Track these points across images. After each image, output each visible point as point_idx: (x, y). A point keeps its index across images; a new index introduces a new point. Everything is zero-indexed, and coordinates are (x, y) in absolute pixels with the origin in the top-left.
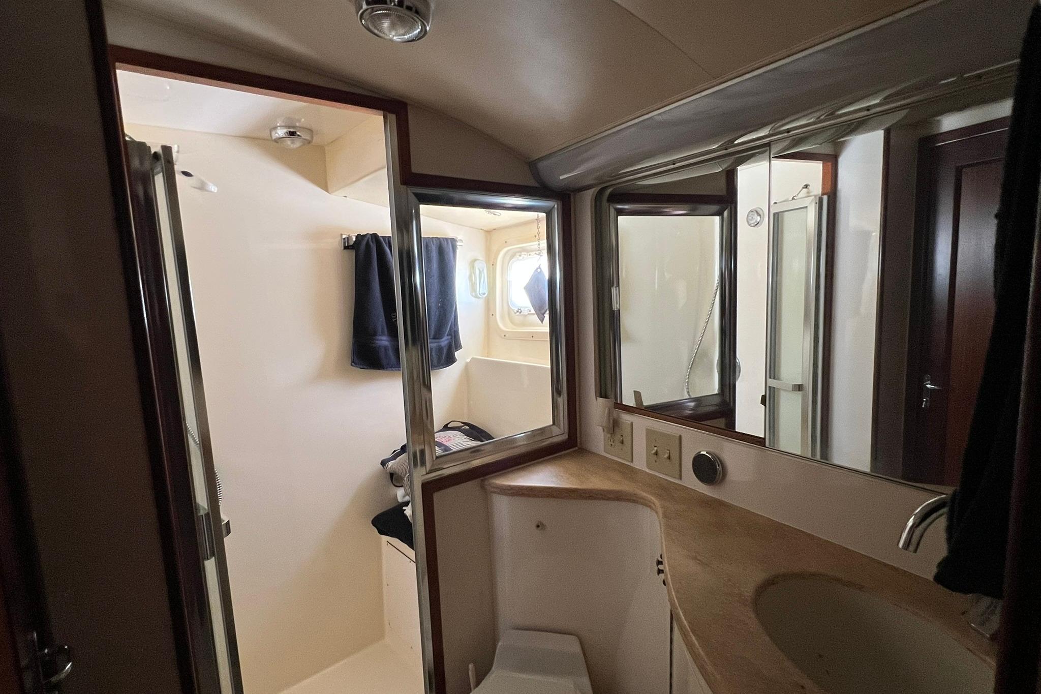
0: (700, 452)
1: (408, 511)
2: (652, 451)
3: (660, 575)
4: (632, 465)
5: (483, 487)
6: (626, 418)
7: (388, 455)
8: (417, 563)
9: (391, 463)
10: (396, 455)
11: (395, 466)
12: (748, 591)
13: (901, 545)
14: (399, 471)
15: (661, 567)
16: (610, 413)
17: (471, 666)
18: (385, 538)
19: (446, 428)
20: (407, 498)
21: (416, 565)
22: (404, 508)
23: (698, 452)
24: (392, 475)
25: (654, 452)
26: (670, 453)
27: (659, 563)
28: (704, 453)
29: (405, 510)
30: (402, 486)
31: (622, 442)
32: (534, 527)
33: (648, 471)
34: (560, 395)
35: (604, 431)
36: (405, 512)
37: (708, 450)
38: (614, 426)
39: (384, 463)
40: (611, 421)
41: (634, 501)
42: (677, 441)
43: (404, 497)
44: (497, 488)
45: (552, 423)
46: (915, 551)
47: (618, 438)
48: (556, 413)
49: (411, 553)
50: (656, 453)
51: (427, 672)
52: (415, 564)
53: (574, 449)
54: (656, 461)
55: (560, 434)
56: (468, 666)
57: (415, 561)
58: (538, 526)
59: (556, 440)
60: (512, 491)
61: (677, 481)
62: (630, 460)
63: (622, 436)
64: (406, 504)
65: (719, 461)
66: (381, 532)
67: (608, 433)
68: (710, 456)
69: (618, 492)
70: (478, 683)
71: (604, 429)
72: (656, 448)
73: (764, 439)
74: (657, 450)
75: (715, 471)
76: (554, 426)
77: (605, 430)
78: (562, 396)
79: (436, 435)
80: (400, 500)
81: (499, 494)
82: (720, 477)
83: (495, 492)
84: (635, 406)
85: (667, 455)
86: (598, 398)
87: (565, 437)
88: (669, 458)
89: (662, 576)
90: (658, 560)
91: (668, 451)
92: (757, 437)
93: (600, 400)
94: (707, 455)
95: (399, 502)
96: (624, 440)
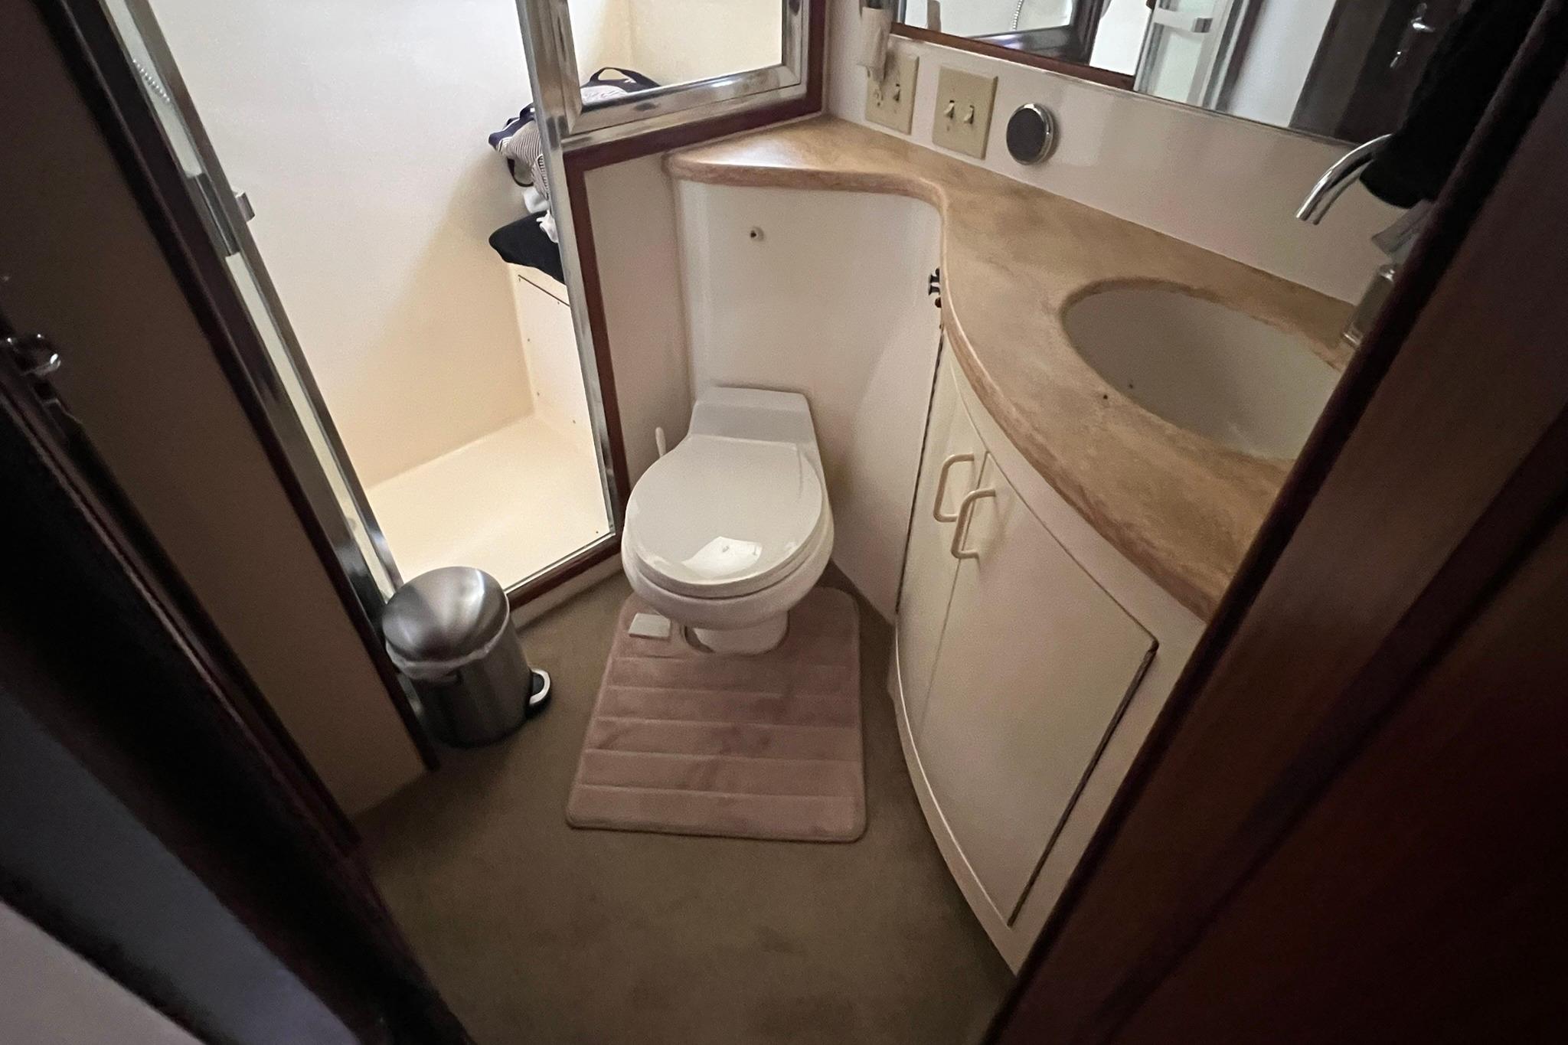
0: (1023, 106)
1: (546, 224)
2: (945, 109)
3: (933, 294)
4: (907, 138)
5: (665, 170)
6: (910, 49)
7: (500, 127)
8: (571, 305)
9: (506, 141)
10: (513, 127)
11: (513, 146)
12: (1058, 299)
13: (1298, 216)
14: (522, 153)
15: (935, 284)
16: (882, 38)
17: (658, 431)
18: (513, 267)
19: (595, 80)
20: (543, 205)
21: (571, 309)
22: (538, 220)
23: (1020, 106)
24: (511, 163)
25: (948, 111)
26: (973, 112)
27: (932, 279)
28: (1030, 106)
29: (541, 222)
30: (531, 185)
31: (897, 98)
32: (748, 237)
33: (932, 147)
34: (796, 11)
35: (869, 75)
36: (541, 225)
37: (1040, 102)
38: (886, 67)
39: (494, 140)
40: (883, 53)
41: (906, 193)
42: (990, 88)
43: (537, 202)
44: (690, 169)
45: (780, 62)
46: (1317, 222)
47: (892, 89)
48: (788, 45)
49: (559, 289)
50: (951, 115)
51: (599, 440)
52: (569, 308)
53: (814, 115)
54: (948, 129)
55: (792, 86)
56: (654, 430)
57: (568, 303)
58: (753, 235)
59: (786, 94)
60: (710, 176)
61: (976, 162)
62: (906, 129)
63: (898, 85)
64: (543, 214)
65: (1052, 123)
66: (508, 258)
67: (877, 78)
68: (1039, 113)
69: (882, 177)
70: (670, 447)
71: (869, 73)
72: (952, 105)
73: (1133, 78)
74: (953, 108)
75: (1041, 138)
76: (783, 68)
77: (871, 72)
78: (800, 12)
79: (582, 91)
80: (532, 209)
81: (692, 179)
82: (1045, 151)
83: (684, 177)
84: (926, 28)
85: (967, 117)
86: (865, 10)
87: (801, 90)
88: (971, 121)
89: (935, 296)
90: (932, 276)
91: (972, 109)
92: (1123, 75)
93: (868, 11)
94: (1035, 110)
95: (527, 211)
96: (902, 93)
